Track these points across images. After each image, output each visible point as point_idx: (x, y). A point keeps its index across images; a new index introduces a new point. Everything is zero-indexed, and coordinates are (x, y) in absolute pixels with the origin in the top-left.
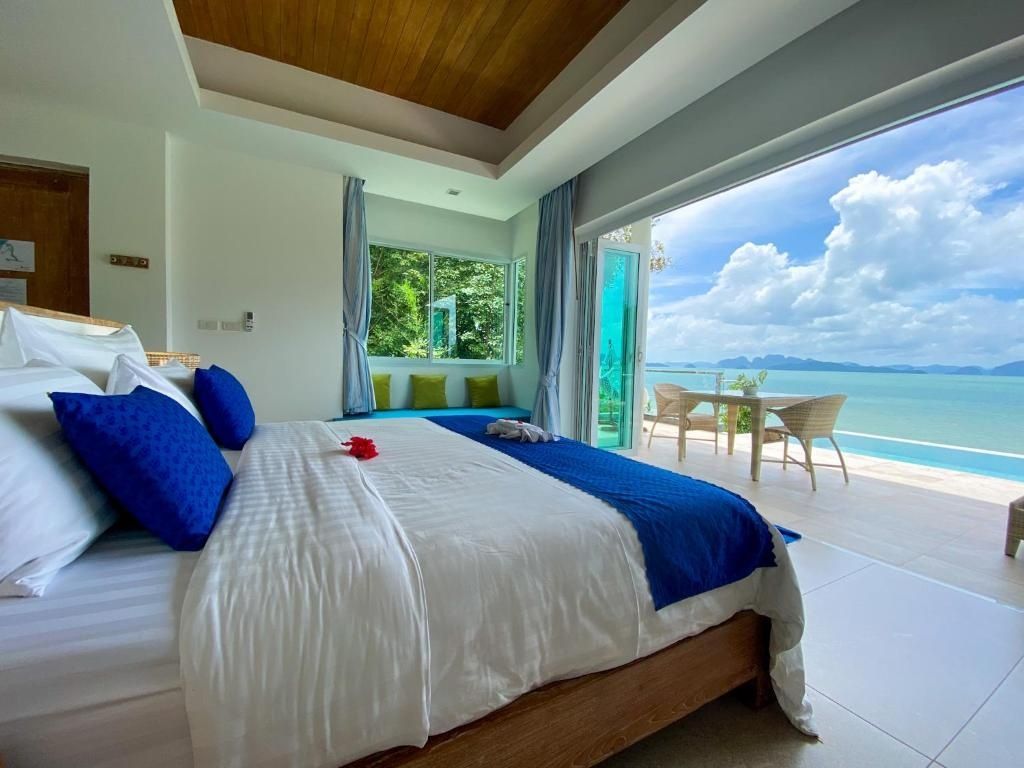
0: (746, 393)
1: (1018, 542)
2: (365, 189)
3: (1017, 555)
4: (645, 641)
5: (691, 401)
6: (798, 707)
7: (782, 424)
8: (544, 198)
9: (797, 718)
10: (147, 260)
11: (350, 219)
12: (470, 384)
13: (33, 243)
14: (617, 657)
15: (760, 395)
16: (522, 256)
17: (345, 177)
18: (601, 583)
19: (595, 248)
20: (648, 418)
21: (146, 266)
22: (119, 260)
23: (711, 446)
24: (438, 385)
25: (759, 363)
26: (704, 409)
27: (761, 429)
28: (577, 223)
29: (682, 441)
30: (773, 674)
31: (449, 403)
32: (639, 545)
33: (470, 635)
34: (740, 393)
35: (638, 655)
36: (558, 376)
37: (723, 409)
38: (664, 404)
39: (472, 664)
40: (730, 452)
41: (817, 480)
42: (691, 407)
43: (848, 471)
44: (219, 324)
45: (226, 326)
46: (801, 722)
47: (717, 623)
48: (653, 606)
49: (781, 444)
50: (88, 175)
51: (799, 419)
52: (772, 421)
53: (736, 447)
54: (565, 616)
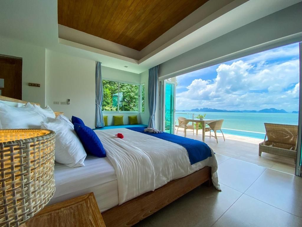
0: (201, 119)
1: (261, 153)
2: (102, 65)
3: (262, 155)
4: (189, 171)
5: (187, 121)
6: (217, 184)
7: (209, 127)
8: (150, 69)
9: (217, 187)
10: (40, 85)
11: (98, 73)
12: (129, 118)
13: (4, 79)
14: (185, 174)
15: (204, 120)
16: (143, 83)
17: (96, 62)
18: (181, 160)
19: (163, 83)
20: (176, 126)
21: (39, 86)
22: (31, 85)
23: (192, 133)
24: (121, 119)
25: (202, 110)
26: (190, 124)
27: (205, 128)
28: (159, 76)
29: (185, 132)
30: (212, 178)
31: (124, 123)
32: (187, 152)
33: (161, 169)
34: (199, 120)
35: (188, 174)
36: (154, 115)
37: (195, 123)
38: (180, 123)
39: (161, 175)
40: (197, 134)
41: (218, 141)
42: (187, 123)
43: (225, 138)
44: (60, 103)
45: (62, 103)
46: (218, 188)
47: (202, 168)
48: (191, 164)
49: (209, 132)
50: (22, 60)
51: (213, 126)
52: (207, 126)
53: (198, 133)
54: (176, 166)
